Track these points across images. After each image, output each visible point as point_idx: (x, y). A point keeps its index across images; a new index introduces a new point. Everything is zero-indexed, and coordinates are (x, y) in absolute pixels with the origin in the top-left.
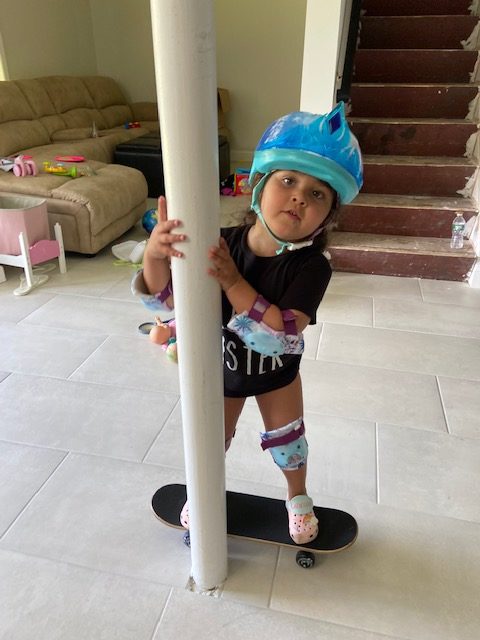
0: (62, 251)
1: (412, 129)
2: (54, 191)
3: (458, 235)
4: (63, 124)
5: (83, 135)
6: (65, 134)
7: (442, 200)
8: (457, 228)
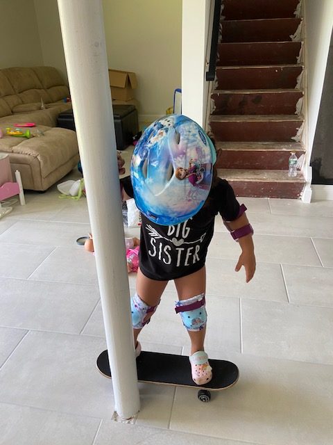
0: (21, 189)
1: (259, 97)
2: (14, 148)
3: (293, 167)
4: (20, 101)
5: (34, 108)
6: (22, 107)
7: (281, 144)
8: (292, 163)
